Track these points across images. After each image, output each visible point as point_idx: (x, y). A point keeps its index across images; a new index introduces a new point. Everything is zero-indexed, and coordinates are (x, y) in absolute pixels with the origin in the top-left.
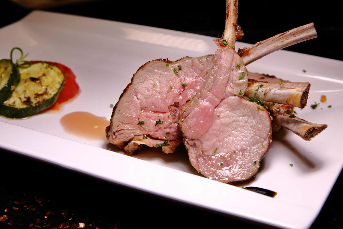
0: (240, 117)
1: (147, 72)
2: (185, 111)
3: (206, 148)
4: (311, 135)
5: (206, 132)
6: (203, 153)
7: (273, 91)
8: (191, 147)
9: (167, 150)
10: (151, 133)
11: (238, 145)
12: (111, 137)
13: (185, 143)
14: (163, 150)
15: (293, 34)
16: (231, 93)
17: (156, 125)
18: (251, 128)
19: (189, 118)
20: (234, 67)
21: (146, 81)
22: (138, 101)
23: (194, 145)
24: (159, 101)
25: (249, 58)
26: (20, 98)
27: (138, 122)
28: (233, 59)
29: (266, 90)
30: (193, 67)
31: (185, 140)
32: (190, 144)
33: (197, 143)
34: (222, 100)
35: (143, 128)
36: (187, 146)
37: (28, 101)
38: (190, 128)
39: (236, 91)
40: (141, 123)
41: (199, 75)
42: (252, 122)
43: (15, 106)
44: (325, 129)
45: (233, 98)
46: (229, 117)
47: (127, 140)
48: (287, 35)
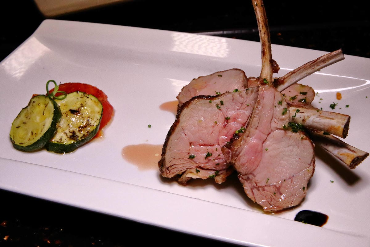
0: (285, 147)
1: (191, 110)
2: (236, 151)
3: (259, 180)
4: (355, 163)
5: (258, 166)
6: (256, 184)
7: (311, 119)
8: (245, 182)
9: (219, 180)
10: (202, 165)
11: (287, 173)
12: (165, 172)
13: (240, 179)
14: (216, 180)
15: (323, 61)
16: (276, 128)
17: (206, 158)
18: (296, 156)
19: (241, 156)
20: (276, 104)
21: (192, 118)
22: (186, 138)
23: (248, 179)
24: (206, 135)
25: (284, 86)
26: (66, 133)
27: (189, 156)
28: (275, 97)
29: (304, 117)
30: (234, 101)
31: (240, 176)
32: (244, 178)
33: (251, 176)
34: (268, 135)
35: (193, 161)
36: (242, 181)
37: (73, 136)
38: (243, 165)
39: (281, 125)
40: (192, 158)
41: (240, 107)
42: (297, 151)
43: (63, 142)
44: (367, 157)
45: (277, 131)
46: (276, 149)
47: (180, 173)
48: (318, 62)
